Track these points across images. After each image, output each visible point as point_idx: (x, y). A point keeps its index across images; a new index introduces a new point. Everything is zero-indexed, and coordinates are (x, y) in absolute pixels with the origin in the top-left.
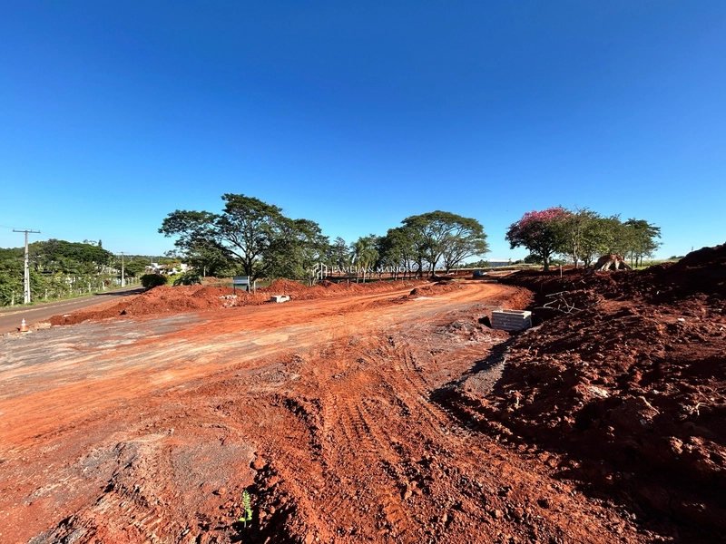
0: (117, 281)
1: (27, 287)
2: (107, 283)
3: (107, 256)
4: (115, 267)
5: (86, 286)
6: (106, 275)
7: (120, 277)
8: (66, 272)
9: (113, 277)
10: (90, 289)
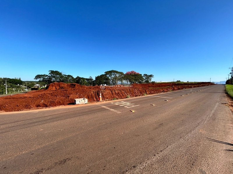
0: (25, 89)
1: (6, 91)
2: (23, 90)
3: (22, 82)
4: (25, 86)
5: (18, 91)
6: (22, 88)
7: (26, 89)
8: (12, 87)
9: (24, 88)
10: (19, 91)
